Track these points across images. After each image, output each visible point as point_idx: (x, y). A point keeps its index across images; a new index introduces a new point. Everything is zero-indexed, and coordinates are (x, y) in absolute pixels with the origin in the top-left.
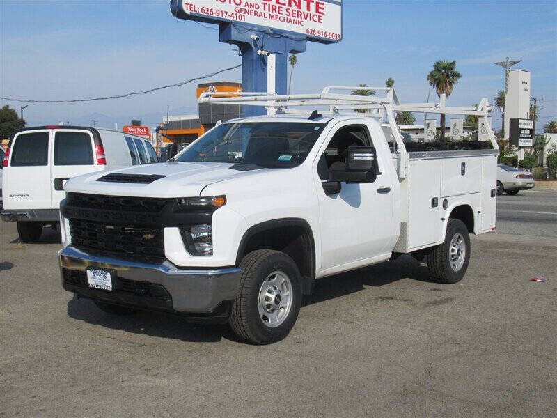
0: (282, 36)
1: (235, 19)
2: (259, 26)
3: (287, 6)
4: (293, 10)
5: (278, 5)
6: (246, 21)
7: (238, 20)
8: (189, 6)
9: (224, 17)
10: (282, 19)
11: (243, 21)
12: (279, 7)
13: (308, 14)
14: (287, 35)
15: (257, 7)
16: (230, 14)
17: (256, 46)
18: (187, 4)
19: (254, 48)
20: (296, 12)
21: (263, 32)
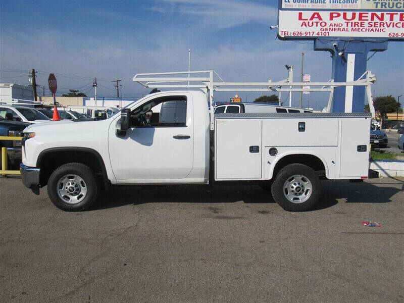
0: (363, 41)
1: (320, 35)
2: (340, 37)
3: (370, 21)
4: (375, 23)
5: (360, 22)
6: (330, 35)
7: (323, 36)
8: (283, 33)
9: (311, 35)
10: (364, 30)
11: (327, 35)
12: (361, 23)
13: (390, 23)
14: (367, 40)
15: (340, 25)
16: (316, 33)
17: (337, 50)
18: (282, 32)
19: (335, 51)
20: (379, 24)
21: (344, 40)
